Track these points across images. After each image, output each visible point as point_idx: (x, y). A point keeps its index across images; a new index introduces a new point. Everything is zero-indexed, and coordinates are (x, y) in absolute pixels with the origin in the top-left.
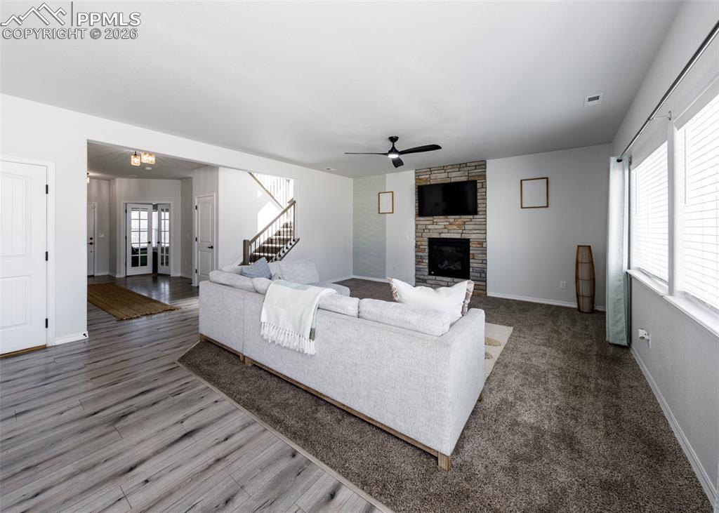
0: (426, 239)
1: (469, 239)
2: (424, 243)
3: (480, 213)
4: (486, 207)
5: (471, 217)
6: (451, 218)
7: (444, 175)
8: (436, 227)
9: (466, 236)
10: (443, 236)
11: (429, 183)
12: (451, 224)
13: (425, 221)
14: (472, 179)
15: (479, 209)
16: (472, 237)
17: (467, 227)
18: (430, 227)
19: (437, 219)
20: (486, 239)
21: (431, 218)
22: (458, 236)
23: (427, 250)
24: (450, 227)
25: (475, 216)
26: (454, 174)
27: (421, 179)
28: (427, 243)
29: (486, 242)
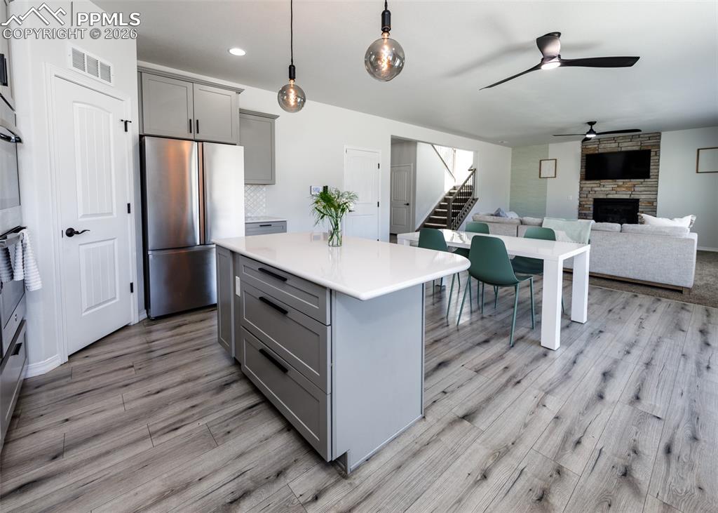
0: (591, 199)
1: (638, 200)
2: (588, 203)
3: (651, 177)
4: (658, 172)
5: (642, 180)
6: (620, 182)
7: (614, 145)
8: (603, 189)
9: (636, 197)
10: (610, 196)
11: (597, 152)
12: (619, 186)
13: (590, 184)
14: (645, 148)
15: (651, 174)
16: (642, 197)
17: (636, 189)
18: (596, 189)
19: (603, 182)
20: (656, 199)
21: (597, 182)
22: (627, 197)
23: (592, 209)
24: (618, 189)
25: (646, 180)
26: (626, 144)
27: (588, 148)
28: (592, 203)
29: (656, 201)
